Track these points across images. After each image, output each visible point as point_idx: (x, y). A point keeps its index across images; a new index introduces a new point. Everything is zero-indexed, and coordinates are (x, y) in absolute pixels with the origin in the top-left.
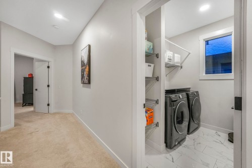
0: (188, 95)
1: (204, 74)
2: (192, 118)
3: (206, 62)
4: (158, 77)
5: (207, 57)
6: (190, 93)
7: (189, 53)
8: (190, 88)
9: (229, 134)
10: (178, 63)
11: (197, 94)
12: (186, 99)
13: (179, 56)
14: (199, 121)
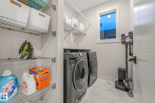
0: (88, 54)
1: (100, 39)
2: (91, 73)
3: (101, 35)
4: (55, 32)
5: (101, 32)
6: (89, 53)
7: (90, 24)
8: (90, 50)
9: (115, 82)
10: (82, 30)
11: (95, 54)
12: (86, 57)
13: (84, 26)
14: (97, 74)
